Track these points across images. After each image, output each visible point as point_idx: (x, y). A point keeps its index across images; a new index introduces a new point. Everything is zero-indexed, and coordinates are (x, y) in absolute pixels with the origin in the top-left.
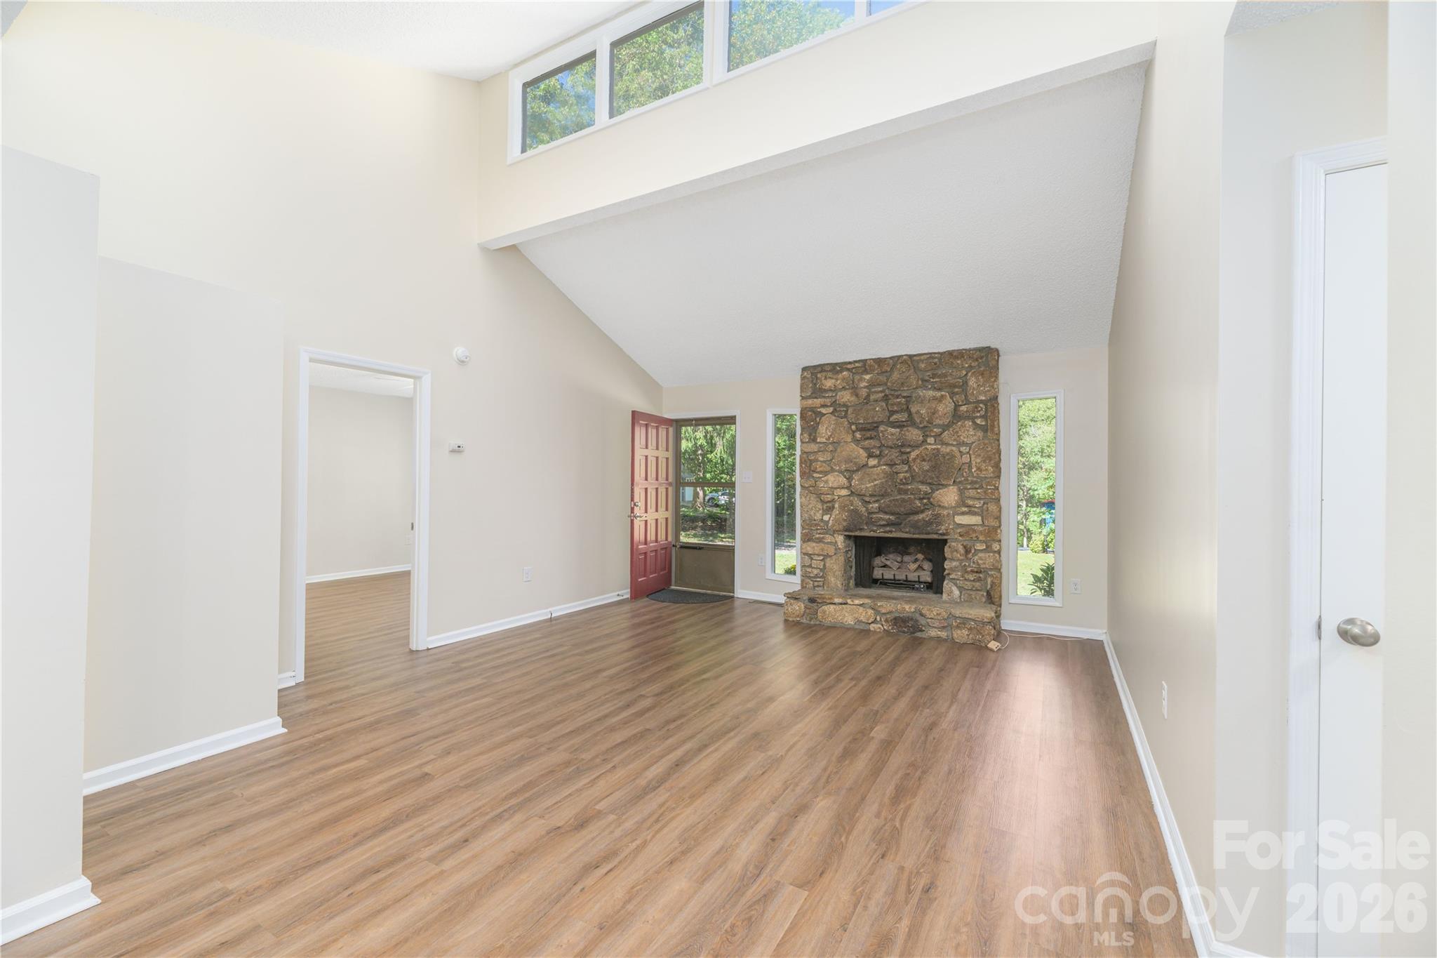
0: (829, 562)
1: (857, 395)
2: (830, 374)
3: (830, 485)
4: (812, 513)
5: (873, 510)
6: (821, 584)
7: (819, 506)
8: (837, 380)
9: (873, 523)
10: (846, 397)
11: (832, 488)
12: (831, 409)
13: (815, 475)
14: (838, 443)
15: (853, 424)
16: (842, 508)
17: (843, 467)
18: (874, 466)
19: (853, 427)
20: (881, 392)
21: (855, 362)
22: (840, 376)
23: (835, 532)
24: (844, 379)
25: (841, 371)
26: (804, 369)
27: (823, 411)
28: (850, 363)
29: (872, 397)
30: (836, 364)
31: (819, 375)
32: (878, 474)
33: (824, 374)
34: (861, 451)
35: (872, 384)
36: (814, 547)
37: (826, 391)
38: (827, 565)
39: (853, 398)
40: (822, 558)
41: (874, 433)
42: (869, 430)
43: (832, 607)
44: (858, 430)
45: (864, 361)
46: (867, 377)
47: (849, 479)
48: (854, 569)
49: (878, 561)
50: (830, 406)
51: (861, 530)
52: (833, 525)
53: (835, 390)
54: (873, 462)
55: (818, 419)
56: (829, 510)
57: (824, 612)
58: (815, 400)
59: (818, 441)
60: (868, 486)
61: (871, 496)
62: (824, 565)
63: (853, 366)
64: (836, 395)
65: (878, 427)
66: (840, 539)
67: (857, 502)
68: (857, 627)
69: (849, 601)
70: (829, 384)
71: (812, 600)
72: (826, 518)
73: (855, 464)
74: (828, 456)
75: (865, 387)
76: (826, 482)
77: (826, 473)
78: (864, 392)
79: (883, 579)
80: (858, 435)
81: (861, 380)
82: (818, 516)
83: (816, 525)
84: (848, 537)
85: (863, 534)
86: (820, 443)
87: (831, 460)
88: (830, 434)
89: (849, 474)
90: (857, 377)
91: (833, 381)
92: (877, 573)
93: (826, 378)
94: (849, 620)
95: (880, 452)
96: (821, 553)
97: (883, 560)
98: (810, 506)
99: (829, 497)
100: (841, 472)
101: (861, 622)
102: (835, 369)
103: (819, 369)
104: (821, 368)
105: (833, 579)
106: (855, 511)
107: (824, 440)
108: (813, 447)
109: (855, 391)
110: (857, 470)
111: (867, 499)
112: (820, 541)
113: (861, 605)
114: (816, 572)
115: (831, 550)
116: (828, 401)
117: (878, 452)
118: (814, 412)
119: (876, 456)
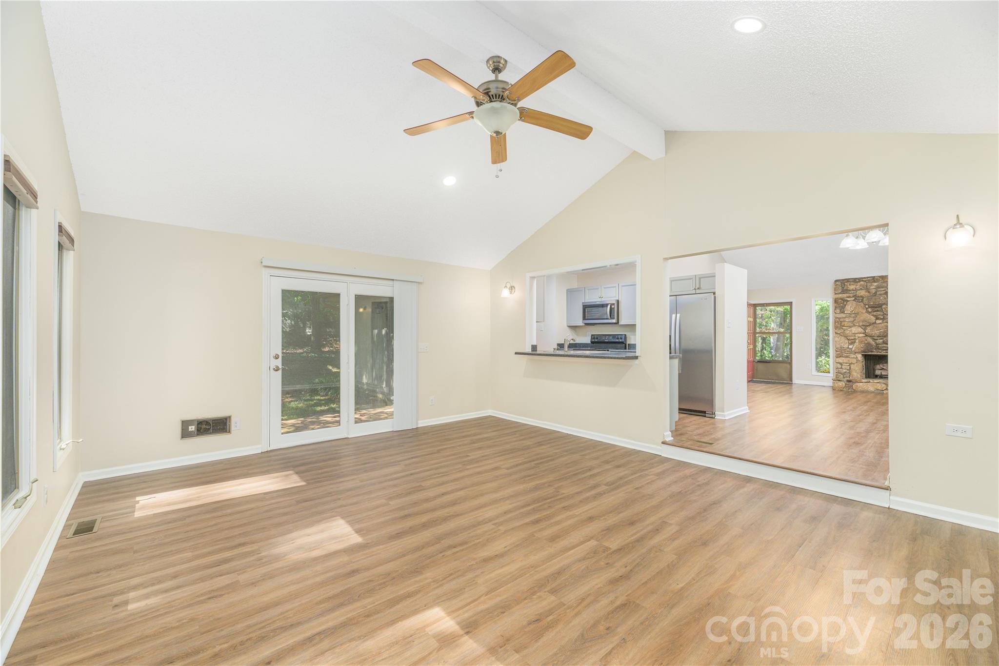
0: (852, 366)
1: (869, 292)
2: (852, 283)
3: (853, 332)
4: (842, 345)
5: (879, 343)
6: (848, 376)
7: (847, 341)
8: (857, 285)
9: (879, 349)
10: (863, 293)
11: (854, 333)
12: (853, 298)
13: (844, 328)
14: (858, 313)
15: (866, 305)
16: (861, 342)
17: (861, 324)
18: (880, 323)
19: (867, 306)
20: (884, 290)
21: (868, 277)
22: (859, 284)
23: (855, 353)
24: (861, 285)
25: (859, 282)
26: (836, 281)
27: (848, 299)
28: (864, 278)
29: (878, 293)
30: (856, 279)
31: (846, 284)
32: (882, 327)
33: (849, 283)
34: (872, 317)
35: (878, 287)
36: (843, 360)
37: (850, 290)
38: (852, 367)
39: (867, 294)
40: (848, 364)
41: (879, 309)
42: (876, 307)
43: (861, 383)
44: (869, 307)
45: (874, 277)
46: (875, 284)
47: (865, 330)
48: (864, 370)
49: (878, 367)
50: (853, 297)
51: (872, 352)
52: (855, 350)
53: (856, 290)
54: (878, 321)
55: (845, 303)
56: (853, 343)
57: (857, 386)
58: (844, 295)
59: (846, 312)
60: (876, 332)
61: (877, 336)
62: (850, 368)
63: (866, 279)
64: (856, 292)
65: (881, 306)
66: (860, 357)
67: (870, 340)
68: (876, 392)
69: (871, 381)
70: (852, 287)
71: (849, 381)
72: (851, 347)
73: (869, 322)
74: (852, 319)
75: (874, 288)
76: (851, 331)
77: (850, 327)
78: (874, 291)
79: (881, 375)
80: (870, 310)
81: (871, 285)
82: (846, 346)
83: (845, 350)
84: (862, 355)
85: (873, 354)
86: (846, 313)
87: (853, 321)
88: (852, 309)
89: (865, 327)
90: (869, 284)
91: (855, 286)
92: (878, 372)
93: (850, 285)
94: (872, 389)
95: (884, 317)
96: (848, 362)
97: (881, 366)
98: (841, 342)
99: (853, 338)
100: (859, 326)
101: (878, 390)
102: (855, 280)
103: (846, 281)
104: (848, 280)
105: (855, 374)
106: (869, 344)
107: (849, 312)
108: (843, 315)
109: (868, 290)
110: (870, 325)
111: (876, 338)
112: (847, 357)
113: (878, 383)
114: (844, 371)
115: (854, 361)
116: (851, 295)
117: (882, 317)
118: (842, 300)
119: (881, 319)
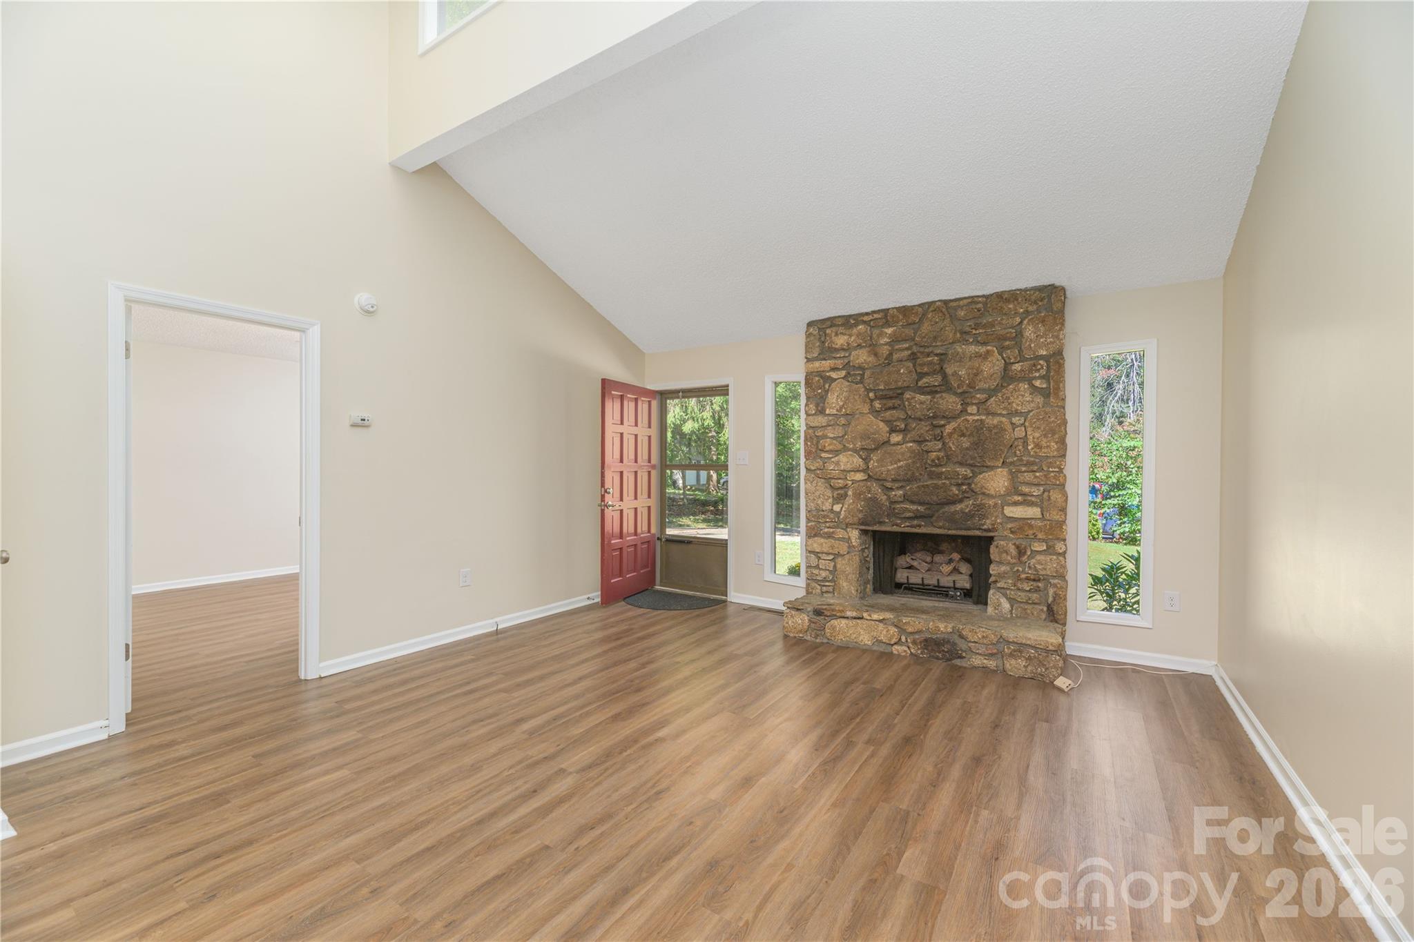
0: (839, 560)
1: (876, 355)
2: (841, 329)
3: (842, 468)
4: (819, 502)
5: (896, 499)
6: (831, 589)
7: (829, 493)
8: (850, 336)
9: (896, 515)
10: (862, 357)
11: (844, 471)
12: (843, 373)
13: (823, 455)
14: (852, 415)
15: (871, 390)
16: (857, 495)
17: (859, 445)
18: (898, 444)
19: (871, 395)
20: (907, 349)
21: (874, 312)
22: (855, 331)
23: (847, 525)
24: (859, 335)
25: (856, 325)
26: (810, 324)
27: (834, 375)
28: (867, 314)
29: (895, 356)
30: (850, 316)
31: (828, 331)
32: (903, 454)
33: (834, 329)
34: (882, 425)
35: (895, 340)
36: (822, 544)
37: (837, 350)
38: (838, 566)
39: (871, 359)
40: (831, 557)
41: (897, 402)
42: (891, 398)
43: (844, 621)
44: (877, 398)
45: (885, 311)
46: (889, 331)
47: (866, 460)
48: (871, 571)
49: (902, 561)
50: (842, 369)
51: (881, 523)
52: (846, 517)
53: (848, 349)
54: (896, 438)
55: (827, 386)
56: (840, 499)
57: (834, 628)
58: (823, 362)
59: (827, 413)
60: (890, 468)
61: (894, 481)
62: (835, 566)
63: (870, 317)
64: (850, 355)
65: (902, 394)
66: (854, 534)
67: (876, 488)
68: (875, 648)
69: (865, 615)
70: (840, 341)
71: (818, 613)
72: (837, 508)
73: (874, 440)
74: (839, 431)
75: (886, 344)
76: (838, 463)
77: (836, 452)
78: (885, 350)
79: (908, 583)
80: (877, 405)
81: (881, 335)
82: (827, 506)
83: (824, 517)
84: (865, 532)
85: (884, 528)
86: (829, 415)
87: (843, 436)
88: (842, 404)
89: (866, 453)
90: (876, 332)
91: (846, 337)
92: (901, 576)
93: (837, 334)
94: (866, 639)
95: (906, 426)
96: (831, 551)
97: (908, 559)
98: (817, 494)
99: (841, 483)
100: (855, 451)
101: (881, 642)
102: (848, 322)
103: (829, 323)
104: (831, 322)
105: (845, 584)
106: (874, 500)
107: (834, 412)
108: (820, 420)
109: (873, 348)
110: (876, 449)
111: (889, 485)
112: (829, 536)
113: (880, 621)
114: (824, 574)
115: (843, 548)
116: (839, 363)
117: (903, 426)
118: (821, 377)
119: (901, 431)
